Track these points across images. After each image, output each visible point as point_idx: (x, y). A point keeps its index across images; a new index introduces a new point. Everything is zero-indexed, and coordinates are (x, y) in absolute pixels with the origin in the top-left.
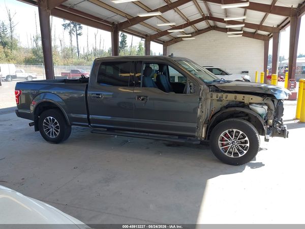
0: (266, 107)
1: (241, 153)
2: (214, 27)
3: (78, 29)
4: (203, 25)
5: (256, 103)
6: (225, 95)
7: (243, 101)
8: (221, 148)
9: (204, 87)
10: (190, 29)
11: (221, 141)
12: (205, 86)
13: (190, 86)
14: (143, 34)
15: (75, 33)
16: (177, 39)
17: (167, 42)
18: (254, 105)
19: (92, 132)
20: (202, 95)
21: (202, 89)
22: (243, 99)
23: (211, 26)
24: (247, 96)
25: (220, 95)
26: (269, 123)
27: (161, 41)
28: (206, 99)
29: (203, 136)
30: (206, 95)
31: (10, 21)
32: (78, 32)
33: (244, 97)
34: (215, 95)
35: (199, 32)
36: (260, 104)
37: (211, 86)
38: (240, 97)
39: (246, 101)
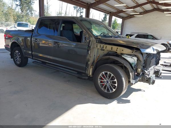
0: (136, 59)
1: (112, 90)
2: (157, 9)
3: (81, 9)
4: (148, 7)
5: (127, 54)
6: (105, 46)
7: (116, 51)
8: (99, 84)
9: (92, 39)
10: (139, 9)
11: (100, 79)
12: (94, 38)
13: (85, 38)
14: (108, 12)
15: (79, 12)
16: (132, 16)
17: (125, 17)
18: (125, 55)
19: (33, 63)
20: (91, 45)
21: (91, 40)
22: (117, 50)
23: (155, 9)
24: (119, 48)
25: (102, 45)
26: (138, 71)
27: (120, 16)
28: (94, 48)
29: (91, 74)
30: (94, 45)
31: (47, 4)
32: (81, 11)
33: (117, 48)
34: (99, 45)
35: (146, 12)
36: (130, 55)
37: (98, 38)
38: (115, 48)
39: (119, 52)
